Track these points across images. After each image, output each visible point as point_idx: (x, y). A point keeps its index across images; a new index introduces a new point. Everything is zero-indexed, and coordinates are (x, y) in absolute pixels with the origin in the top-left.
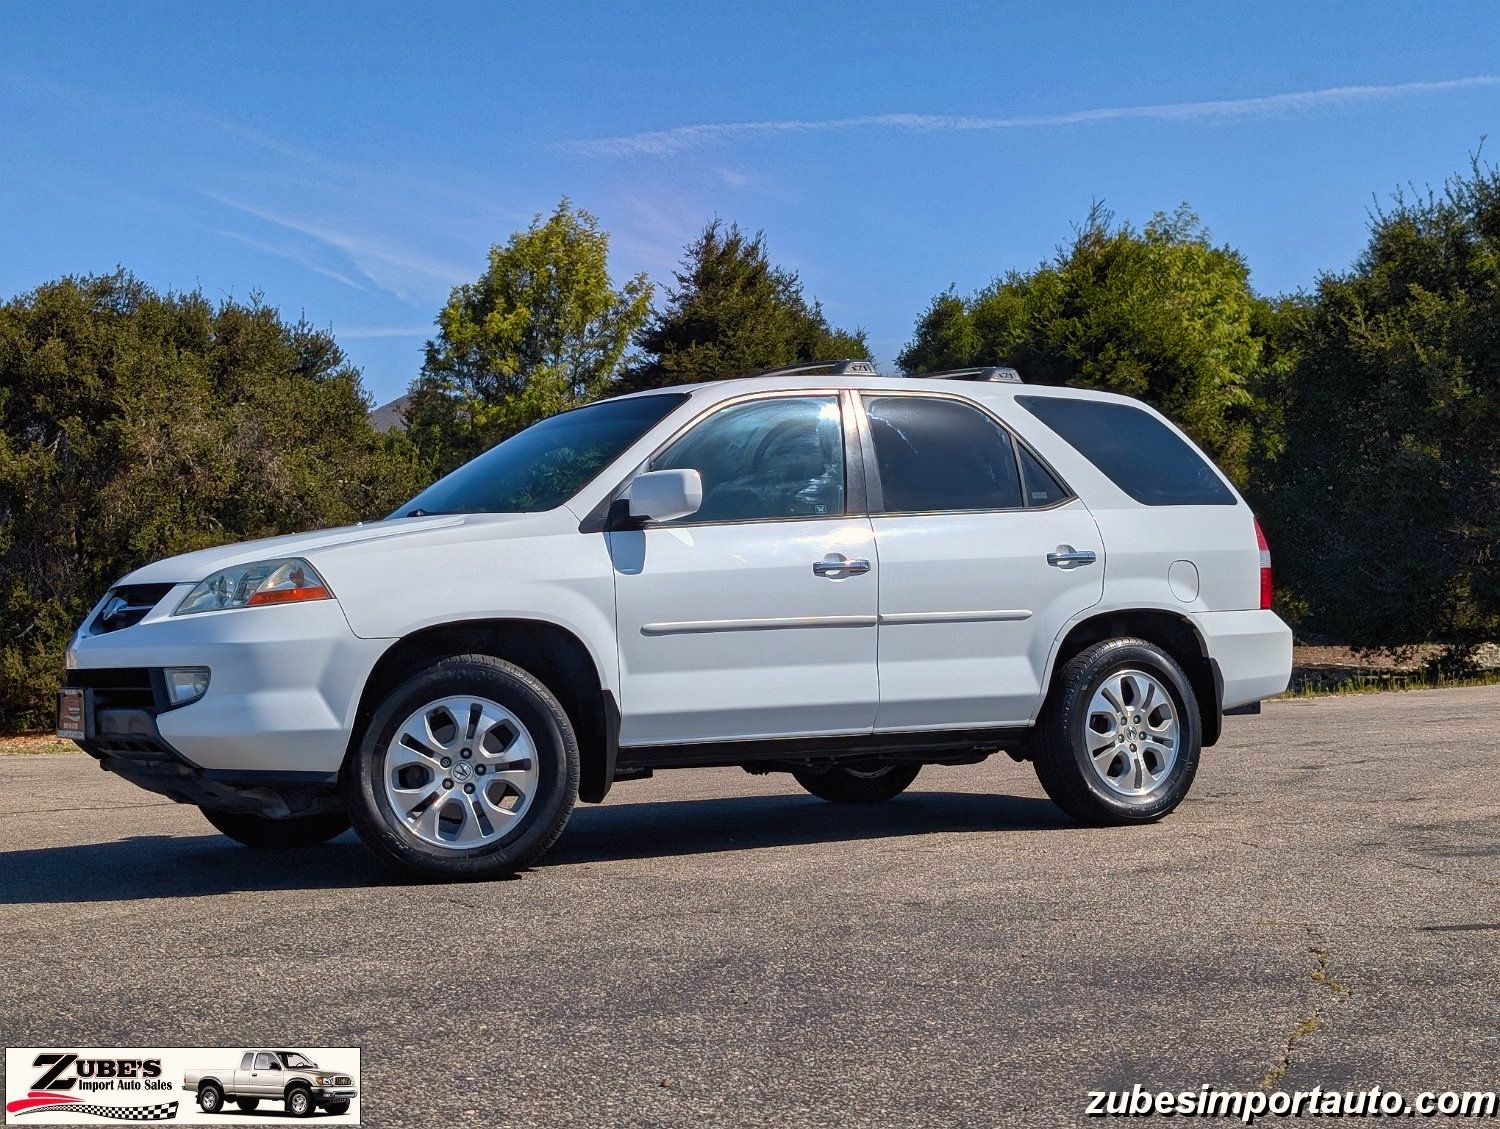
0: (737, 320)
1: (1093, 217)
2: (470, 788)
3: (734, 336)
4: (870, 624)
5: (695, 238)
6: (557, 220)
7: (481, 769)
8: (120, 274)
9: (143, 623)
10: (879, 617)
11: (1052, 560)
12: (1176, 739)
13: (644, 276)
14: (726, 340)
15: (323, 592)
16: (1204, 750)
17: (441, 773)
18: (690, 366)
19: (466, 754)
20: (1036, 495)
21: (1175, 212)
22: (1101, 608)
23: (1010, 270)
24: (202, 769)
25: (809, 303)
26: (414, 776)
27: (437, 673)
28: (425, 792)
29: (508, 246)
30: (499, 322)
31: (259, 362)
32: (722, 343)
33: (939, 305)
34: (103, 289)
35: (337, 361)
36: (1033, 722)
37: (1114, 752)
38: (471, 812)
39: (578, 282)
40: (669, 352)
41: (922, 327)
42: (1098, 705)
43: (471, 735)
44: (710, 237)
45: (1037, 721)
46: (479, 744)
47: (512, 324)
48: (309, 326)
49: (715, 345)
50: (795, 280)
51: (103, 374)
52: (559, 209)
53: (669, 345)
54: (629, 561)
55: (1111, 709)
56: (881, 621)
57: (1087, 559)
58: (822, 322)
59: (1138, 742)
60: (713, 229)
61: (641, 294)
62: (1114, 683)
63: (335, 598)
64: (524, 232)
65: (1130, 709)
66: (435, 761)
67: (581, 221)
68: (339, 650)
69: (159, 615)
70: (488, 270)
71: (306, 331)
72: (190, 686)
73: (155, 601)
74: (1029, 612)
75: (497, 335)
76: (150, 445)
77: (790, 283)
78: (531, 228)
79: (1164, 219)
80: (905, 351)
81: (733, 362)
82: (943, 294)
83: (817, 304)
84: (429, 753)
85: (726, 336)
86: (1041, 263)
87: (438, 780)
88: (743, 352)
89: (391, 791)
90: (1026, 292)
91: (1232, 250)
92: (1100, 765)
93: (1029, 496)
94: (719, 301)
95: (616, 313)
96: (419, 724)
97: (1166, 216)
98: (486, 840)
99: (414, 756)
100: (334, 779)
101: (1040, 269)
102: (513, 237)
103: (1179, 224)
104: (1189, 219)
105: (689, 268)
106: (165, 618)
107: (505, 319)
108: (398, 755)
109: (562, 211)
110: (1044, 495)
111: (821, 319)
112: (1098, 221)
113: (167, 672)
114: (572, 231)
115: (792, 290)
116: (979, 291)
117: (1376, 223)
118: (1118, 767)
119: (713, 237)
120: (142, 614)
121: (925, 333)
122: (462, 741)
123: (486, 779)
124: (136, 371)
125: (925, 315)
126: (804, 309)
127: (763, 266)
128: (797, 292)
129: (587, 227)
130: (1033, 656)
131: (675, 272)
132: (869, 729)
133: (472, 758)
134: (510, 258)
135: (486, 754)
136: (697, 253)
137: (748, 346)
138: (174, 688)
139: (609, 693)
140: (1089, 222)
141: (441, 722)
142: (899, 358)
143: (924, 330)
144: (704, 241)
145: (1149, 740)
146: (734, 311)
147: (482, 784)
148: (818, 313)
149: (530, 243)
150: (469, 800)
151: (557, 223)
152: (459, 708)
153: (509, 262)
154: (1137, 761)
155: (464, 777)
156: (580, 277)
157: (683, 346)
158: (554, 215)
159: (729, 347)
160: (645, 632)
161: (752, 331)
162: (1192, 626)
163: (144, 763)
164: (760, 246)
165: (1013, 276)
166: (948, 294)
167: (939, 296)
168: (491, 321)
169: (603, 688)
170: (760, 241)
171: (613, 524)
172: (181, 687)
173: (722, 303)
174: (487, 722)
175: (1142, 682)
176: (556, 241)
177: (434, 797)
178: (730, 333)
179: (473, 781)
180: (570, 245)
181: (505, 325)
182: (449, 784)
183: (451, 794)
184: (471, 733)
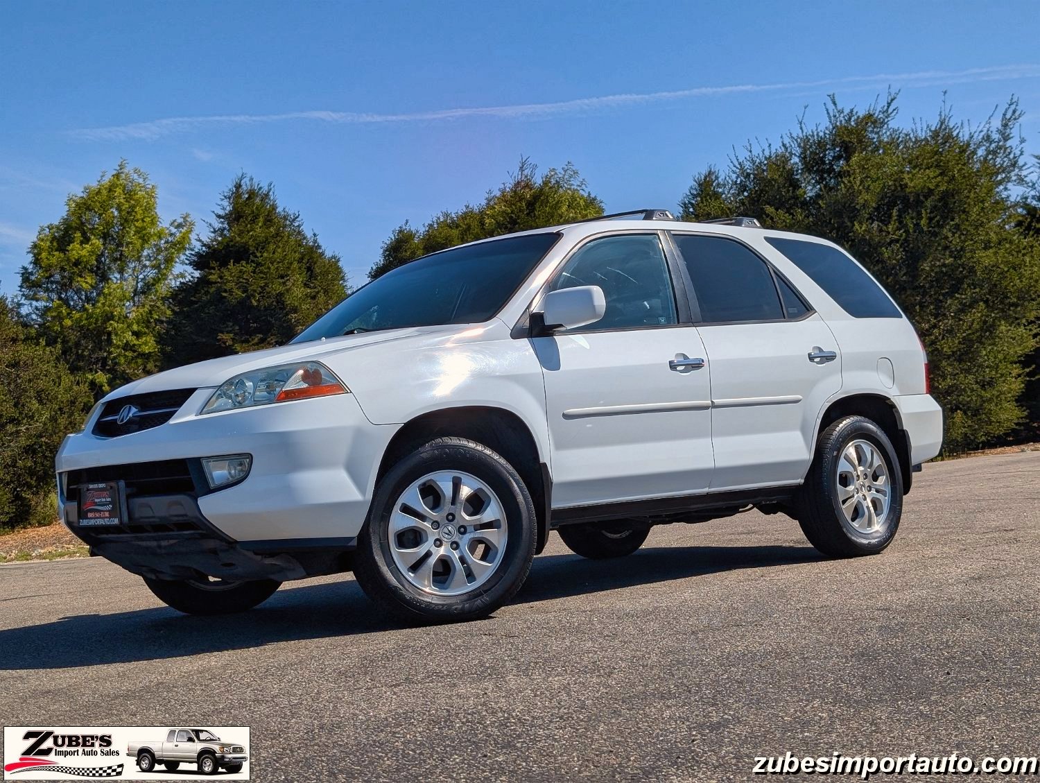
0: (262, 245)
1: (522, 169)
2: (455, 545)
3: (262, 256)
4: (706, 408)
5: (228, 186)
6: (117, 176)
7: (462, 530)
9: (172, 421)
10: (712, 402)
11: (811, 358)
12: (888, 490)
13: (188, 215)
14: (255, 259)
15: (337, 387)
16: (904, 497)
17: (432, 534)
18: (230, 278)
19: (451, 517)
20: (791, 310)
21: (563, 169)
22: (842, 394)
23: (444, 210)
24: (236, 542)
25: (309, 234)
26: (411, 538)
27: (427, 451)
28: (421, 550)
29: (82, 195)
30: (77, 250)
32: (253, 261)
33: (398, 235)
36: (803, 481)
37: (854, 500)
38: (458, 564)
39: (137, 221)
40: (214, 269)
41: (386, 251)
42: (843, 466)
43: (454, 502)
44: (238, 186)
45: (806, 479)
46: (461, 509)
47: (89, 252)
49: (247, 263)
50: (297, 217)
52: (118, 168)
53: (213, 264)
55: (851, 469)
56: (714, 406)
57: (830, 357)
58: (319, 247)
59: (866, 493)
60: (240, 181)
61: (185, 228)
62: (850, 450)
63: (351, 392)
64: (94, 185)
65: (861, 468)
66: (427, 524)
67: (136, 176)
68: (359, 435)
69: (186, 415)
70: (66, 213)
72: (225, 472)
73: (180, 405)
74: (800, 397)
75: (77, 260)
77: (294, 220)
78: (99, 181)
79: (556, 174)
80: (374, 268)
81: (262, 275)
82: (400, 227)
83: (315, 235)
84: (422, 517)
85: (256, 257)
86: (466, 206)
87: (431, 540)
88: (269, 268)
89: (395, 550)
90: (457, 226)
91: (592, 196)
92: (846, 510)
93: (788, 312)
94: (248, 232)
95: (167, 242)
96: (412, 495)
97: (557, 172)
98: (471, 587)
99: (411, 522)
100: (354, 543)
101: (464, 209)
102: (86, 188)
103: (566, 177)
104: (572, 173)
105: (224, 209)
106: (192, 417)
107: (84, 248)
108: (399, 521)
109: (121, 169)
110: (795, 310)
111: (318, 245)
112: (525, 172)
113: (204, 462)
114: (130, 184)
115: (296, 224)
116: (426, 224)
117: (735, 166)
118: (857, 513)
119: (240, 186)
120: (170, 415)
121: (388, 255)
122: (447, 508)
123: (468, 537)
125: (388, 242)
126: (305, 238)
127: (274, 207)
128: (299, 226)
129: (141, 181)
130: (804, 431)
131: (213, 212)
132: (706, 490)
133: (456, 521)
134: (85, 204)
135: (467, 518)
136: (230, 198)
137: (272, 263)
138: (211, 475)
139: (545, 465)
140: (520, 173)
141: (431, 493)
142: (370, 273)
143: (387, 253)
144: (234, 189)
145: (873, 491)
146: (261, 239)
147: (465, 541)
148: (315, 241)
149: (99, 193)
150: (456, 555)
151: (117, 178)
152: (443, 481)
153: (84, 206)
154: (868, 507)
155: (450, 537)
156: (139, 217)
157: (224, 264)
158: (115, 172)
159: (259, 264)
160: (566, 416)
161: (274, 253)
162: (893, 406)
163: (154, 544)
164: (271, 193)
165: (447, 215)
166: (404, 227)
167: (398, 229)
168: (72, 250)
169: (541, 461)
170: (270, 189)
171: (534, 333)
172: (218, 473)
173: (251, 233)
174: (465, 491)
175: (867, 448)
176: (119, 191)
177: (428, 554)
178: (259, 254)
179: (457, 540)
180: (129, 194)
181: (84, 253)
182: (438, 543)
183: (442, 551)
184: (454, 501)
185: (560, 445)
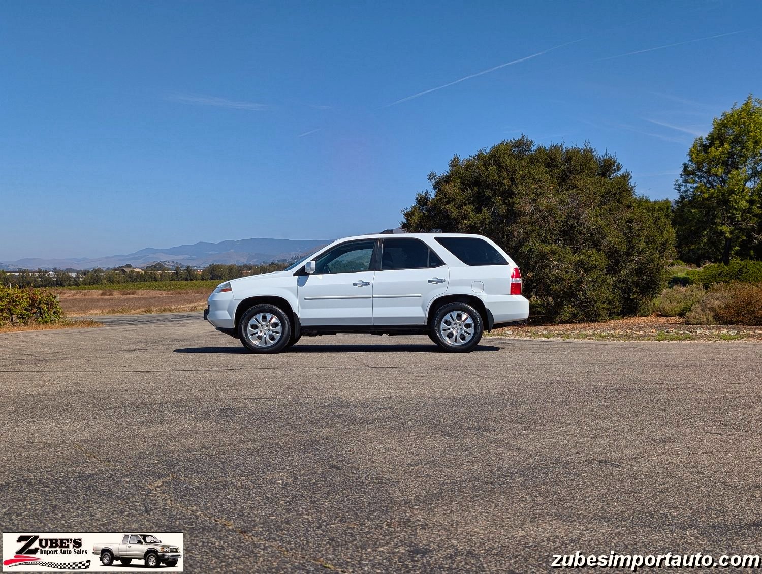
4: (368, 298)
8: (523, 137)
10: (373, 296)
11: (430, 281)
12: (473, 332)
15: (230, 290)
20: (431, 264)
22: (447, 294)
26: (254, 327)
28: (256, 331)
30: (714, 152)
31: (582, 171)
34: (517, 145)
35: (619, 169)
37: (449, 331)
42: (447, 318)
45: (426, 323)
48: (609, 155)
51: (512, 180)
54: (301, 283)
55: (452, 320)
56: (373, 298)
57: (442, 281)
59: (459, 331)
62: (454, 314)
65: (458, 321)
68: (231, 302)
70: (713, 129)
71: (607, 157)
74: (420, 295)
75: (713, 158)
76: (528, 208)
92: (444, 334)
93: (430, 264)
98: (265, 345)
110: (435, 264)
118: (450, 335)
124: (523, 178)
130: (423, 307)
132: (372, 324)
139: (295, 313)
145: (463, 331)
154: (457, 336)
155: (265, 331)
160: (306, 299)
162: (480, 300)
171: (301, 274)
175: (464, 314)
182: (261, 331)
183: (261, 334)
184: (269, 322)
185: (303, 307)
